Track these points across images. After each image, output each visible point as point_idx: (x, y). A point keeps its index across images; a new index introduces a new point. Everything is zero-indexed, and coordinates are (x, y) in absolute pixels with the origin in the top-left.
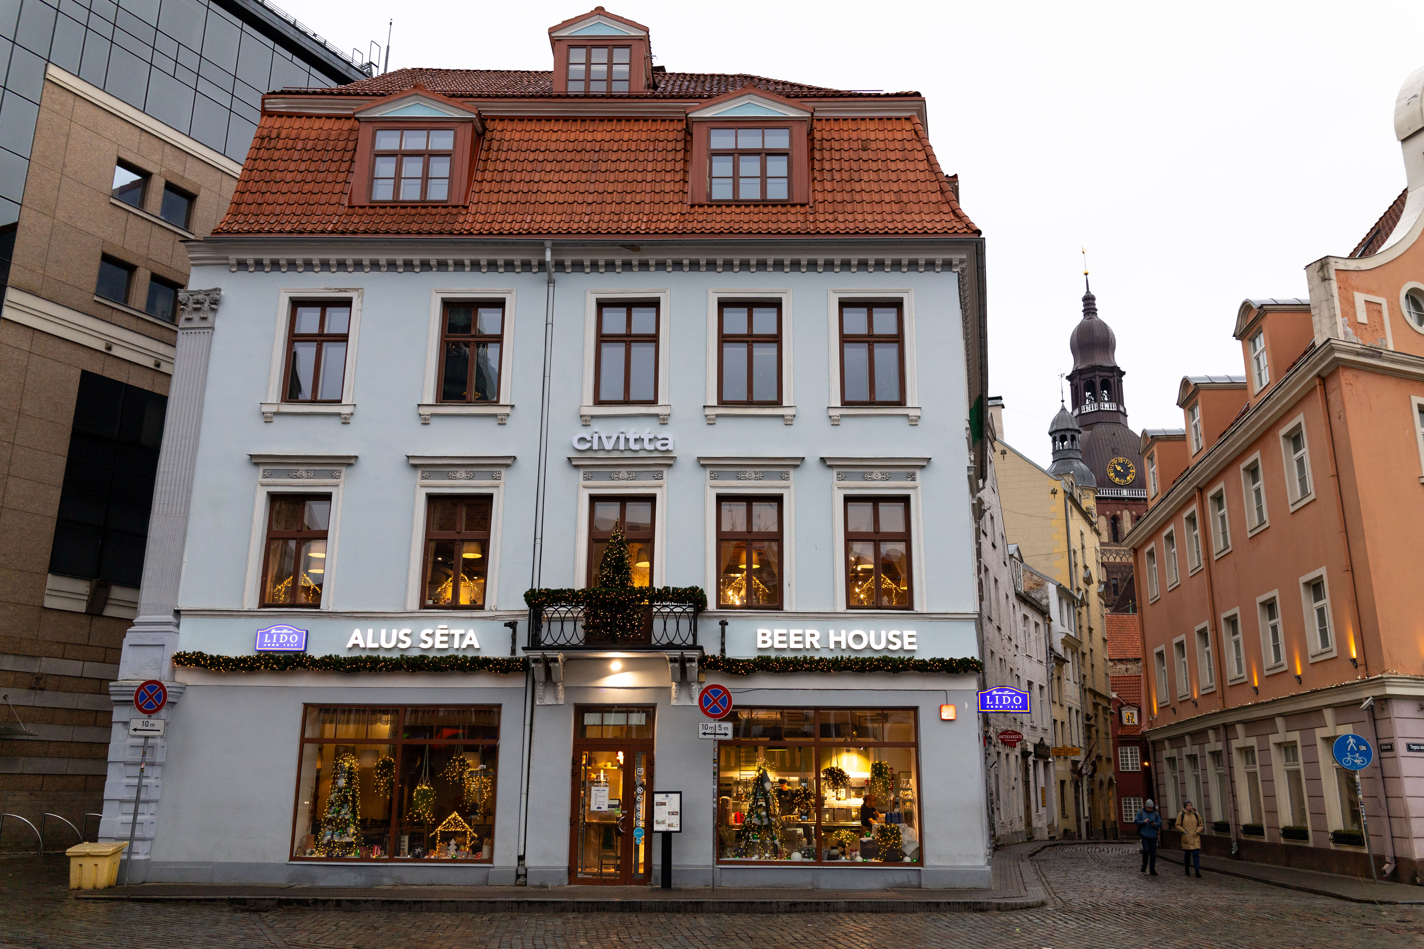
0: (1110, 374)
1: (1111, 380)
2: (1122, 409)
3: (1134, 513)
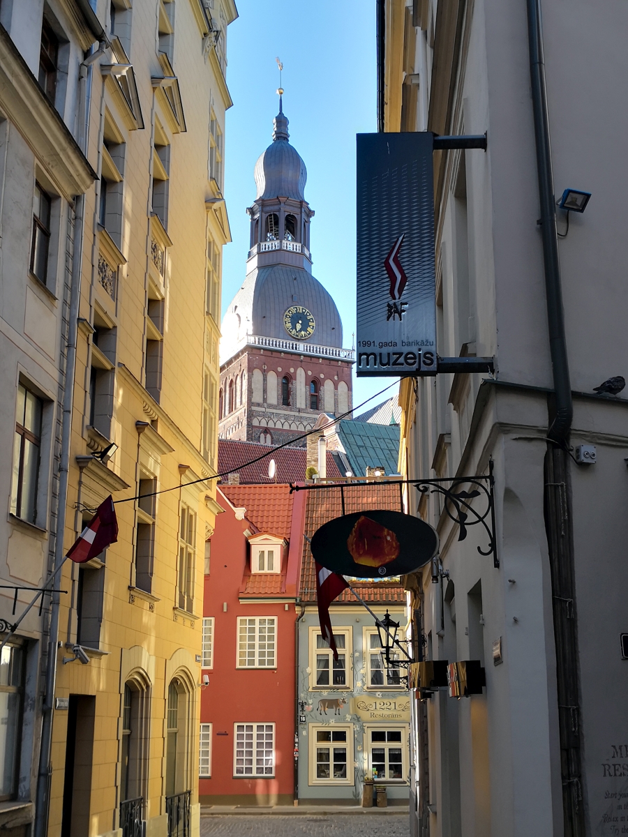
0: (296, 210)
1: (298, 218)
2: (306, 252)
3: (310, 373)
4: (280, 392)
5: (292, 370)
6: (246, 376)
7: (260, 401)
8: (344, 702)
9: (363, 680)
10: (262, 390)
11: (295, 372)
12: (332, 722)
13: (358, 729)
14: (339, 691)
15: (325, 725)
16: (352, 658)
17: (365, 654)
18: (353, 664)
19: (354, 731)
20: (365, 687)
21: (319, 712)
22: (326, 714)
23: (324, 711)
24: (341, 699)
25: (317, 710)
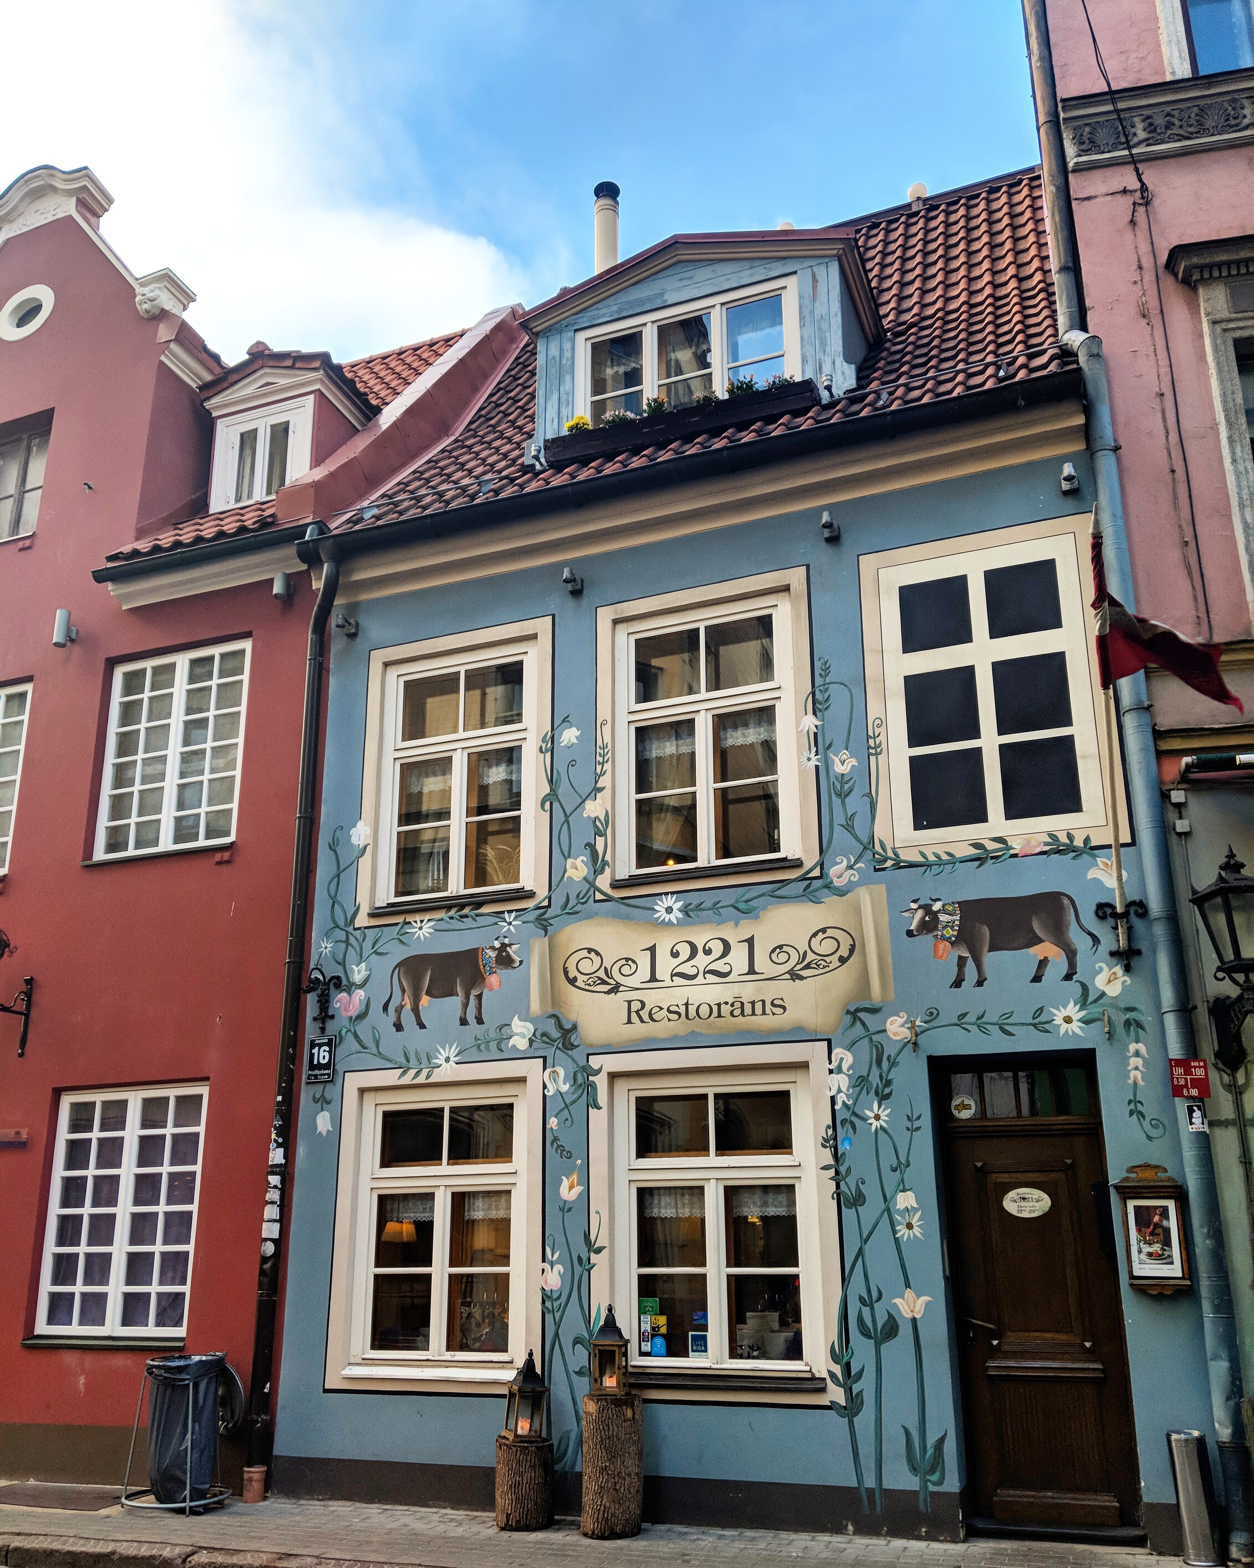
8: (504, 960)
9: (591, 847)
12: (447, 1060)
13: (565, 1088)
14: (485, 910)
15: (421, 1079)
16: (548, 755)
17: (607, 729)
18: (551, 781)
19: (544, 1096)
20: (603, 882)
21: (392, 1016)
22: (422, 1026)
23: (416, 1010)
24: (493, 948)
25: (385, 1008)
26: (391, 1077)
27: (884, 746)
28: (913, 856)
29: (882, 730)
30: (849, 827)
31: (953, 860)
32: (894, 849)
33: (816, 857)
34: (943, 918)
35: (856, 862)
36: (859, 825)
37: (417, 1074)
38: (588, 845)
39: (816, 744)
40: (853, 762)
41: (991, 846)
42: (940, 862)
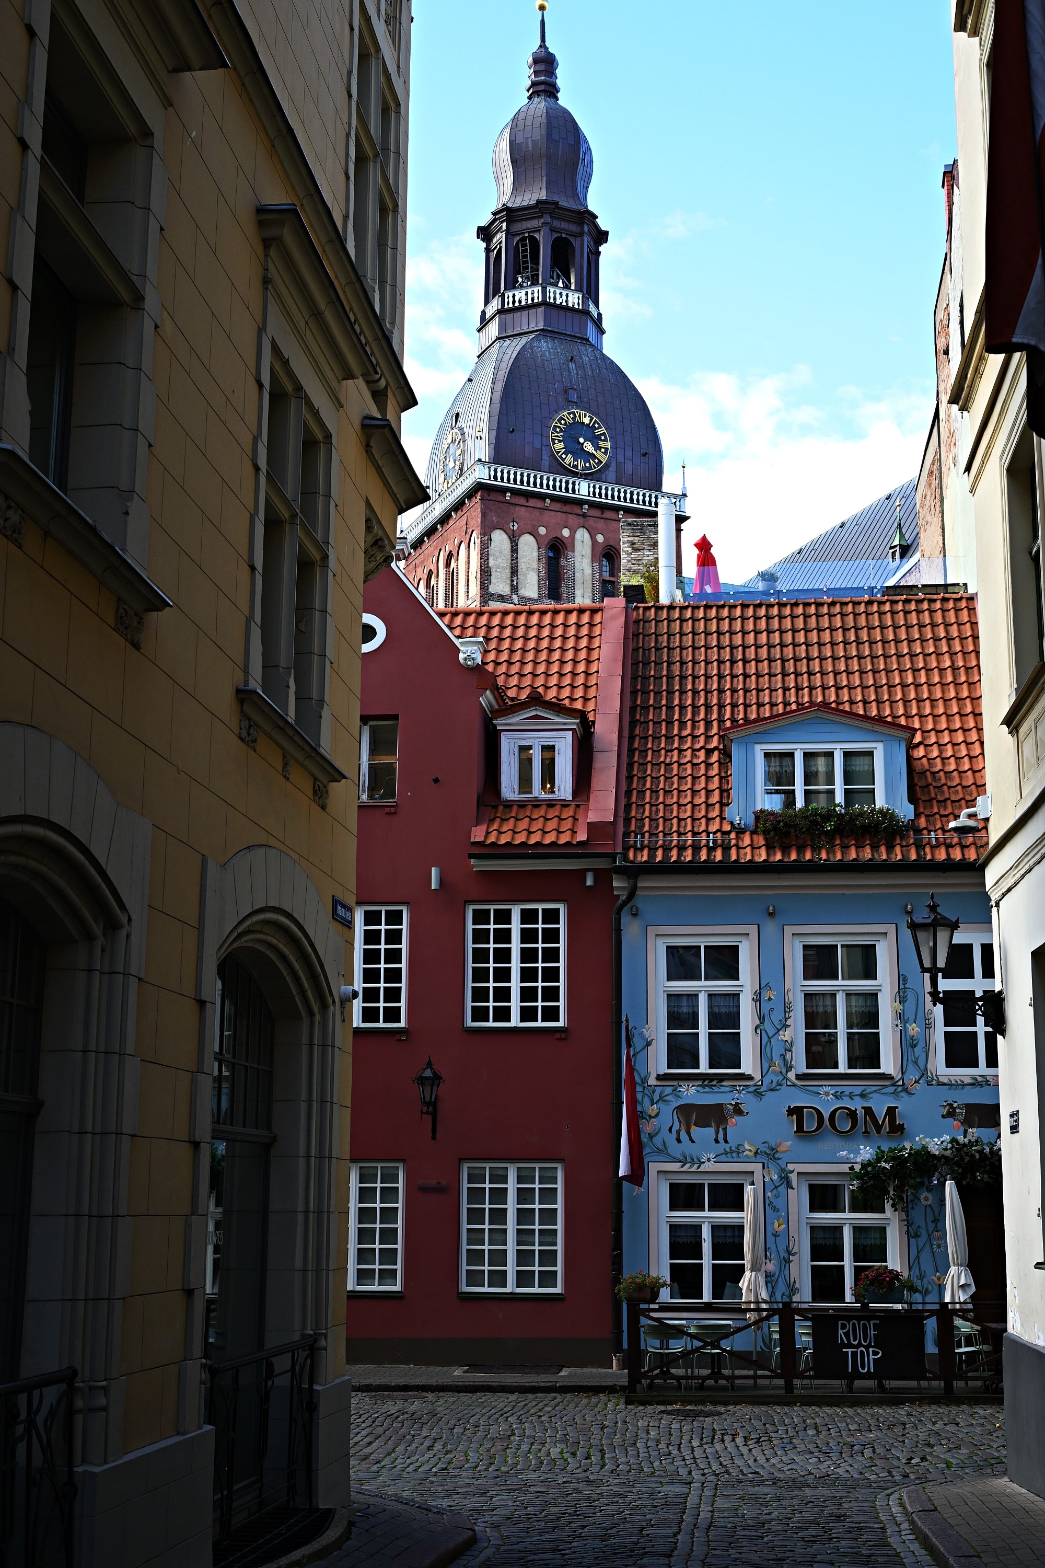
0: (573, 228)
1: (576, 243)
2: (592, 308)
3: (600, 538)
4: (543, 573)
5: (566, 533)
6: (478, 541)
7: (505, 589)
9: (784, 1056)
10: (508, 571)
11: (572, 536)
12: (709, 1160)
13: (775, 1177)
14: (724, 1083)
15: (694, 1168)
16: (758, 1003)
17: (791, 994)
18: (760, 1018)
19: (764, 1182)
20: (791, 1075)
21: (674, 1135)
22: (693, 1142)
23: (688, 1133)
24: (731, 1104)
25: (670, 1130)
26: (676, 1167)
27: (933, 1024)
28: (945, 1080)
29: (932, 1015)
30: (916, 1063)
31: (964, 1085)
32: (936, 1076)
33: (900, 1076)
34: (958, 1110)
35: (919, 1080)
36: (921, 1063)
37: (691, 1167)
38: (782, 1054)
39: (900, 1019)
40: (918, 1029)
41: (980, 1079)
42: (957, 1085)
